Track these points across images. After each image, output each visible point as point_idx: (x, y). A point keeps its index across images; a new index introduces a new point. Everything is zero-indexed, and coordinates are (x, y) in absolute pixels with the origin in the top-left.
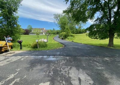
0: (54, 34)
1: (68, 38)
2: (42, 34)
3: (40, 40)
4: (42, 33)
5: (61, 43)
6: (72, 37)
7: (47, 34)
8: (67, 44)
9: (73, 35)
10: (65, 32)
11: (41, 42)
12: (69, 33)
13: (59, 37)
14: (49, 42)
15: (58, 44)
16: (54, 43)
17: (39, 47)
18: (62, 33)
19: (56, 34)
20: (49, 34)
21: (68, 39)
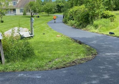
0: (49, 11)
1: (95, 22)
2: (12, 14)
3: (8, 33)
4: (14, 10)
5: (76, 41)
6: (108, 20)
7: (29, 14)
8: (95, 42)
9: (110, 13)
10: (83, 6)
11: (12, 40)
12: (98, 7)
13: (65, 22)
14: (37, 37)
15: (66, 42)
16: (53, 40)
17: (6, 57)
18: (75, 8)
19: (54, 13)
20: (35, 11)
21: (96, 27)
